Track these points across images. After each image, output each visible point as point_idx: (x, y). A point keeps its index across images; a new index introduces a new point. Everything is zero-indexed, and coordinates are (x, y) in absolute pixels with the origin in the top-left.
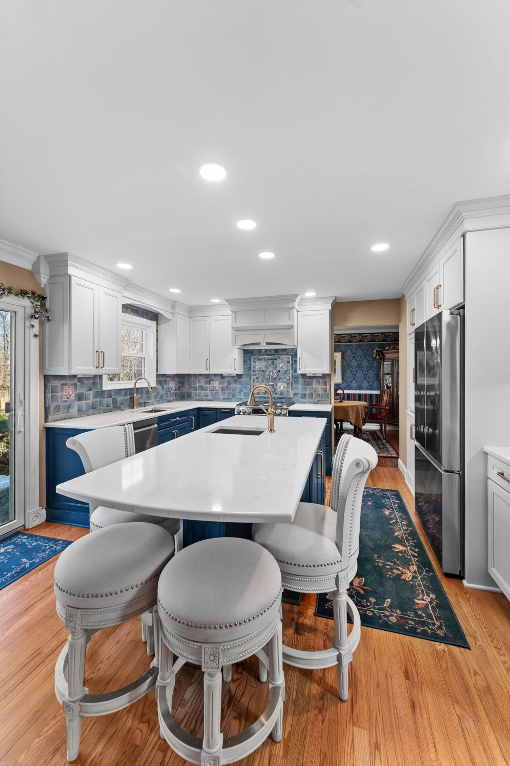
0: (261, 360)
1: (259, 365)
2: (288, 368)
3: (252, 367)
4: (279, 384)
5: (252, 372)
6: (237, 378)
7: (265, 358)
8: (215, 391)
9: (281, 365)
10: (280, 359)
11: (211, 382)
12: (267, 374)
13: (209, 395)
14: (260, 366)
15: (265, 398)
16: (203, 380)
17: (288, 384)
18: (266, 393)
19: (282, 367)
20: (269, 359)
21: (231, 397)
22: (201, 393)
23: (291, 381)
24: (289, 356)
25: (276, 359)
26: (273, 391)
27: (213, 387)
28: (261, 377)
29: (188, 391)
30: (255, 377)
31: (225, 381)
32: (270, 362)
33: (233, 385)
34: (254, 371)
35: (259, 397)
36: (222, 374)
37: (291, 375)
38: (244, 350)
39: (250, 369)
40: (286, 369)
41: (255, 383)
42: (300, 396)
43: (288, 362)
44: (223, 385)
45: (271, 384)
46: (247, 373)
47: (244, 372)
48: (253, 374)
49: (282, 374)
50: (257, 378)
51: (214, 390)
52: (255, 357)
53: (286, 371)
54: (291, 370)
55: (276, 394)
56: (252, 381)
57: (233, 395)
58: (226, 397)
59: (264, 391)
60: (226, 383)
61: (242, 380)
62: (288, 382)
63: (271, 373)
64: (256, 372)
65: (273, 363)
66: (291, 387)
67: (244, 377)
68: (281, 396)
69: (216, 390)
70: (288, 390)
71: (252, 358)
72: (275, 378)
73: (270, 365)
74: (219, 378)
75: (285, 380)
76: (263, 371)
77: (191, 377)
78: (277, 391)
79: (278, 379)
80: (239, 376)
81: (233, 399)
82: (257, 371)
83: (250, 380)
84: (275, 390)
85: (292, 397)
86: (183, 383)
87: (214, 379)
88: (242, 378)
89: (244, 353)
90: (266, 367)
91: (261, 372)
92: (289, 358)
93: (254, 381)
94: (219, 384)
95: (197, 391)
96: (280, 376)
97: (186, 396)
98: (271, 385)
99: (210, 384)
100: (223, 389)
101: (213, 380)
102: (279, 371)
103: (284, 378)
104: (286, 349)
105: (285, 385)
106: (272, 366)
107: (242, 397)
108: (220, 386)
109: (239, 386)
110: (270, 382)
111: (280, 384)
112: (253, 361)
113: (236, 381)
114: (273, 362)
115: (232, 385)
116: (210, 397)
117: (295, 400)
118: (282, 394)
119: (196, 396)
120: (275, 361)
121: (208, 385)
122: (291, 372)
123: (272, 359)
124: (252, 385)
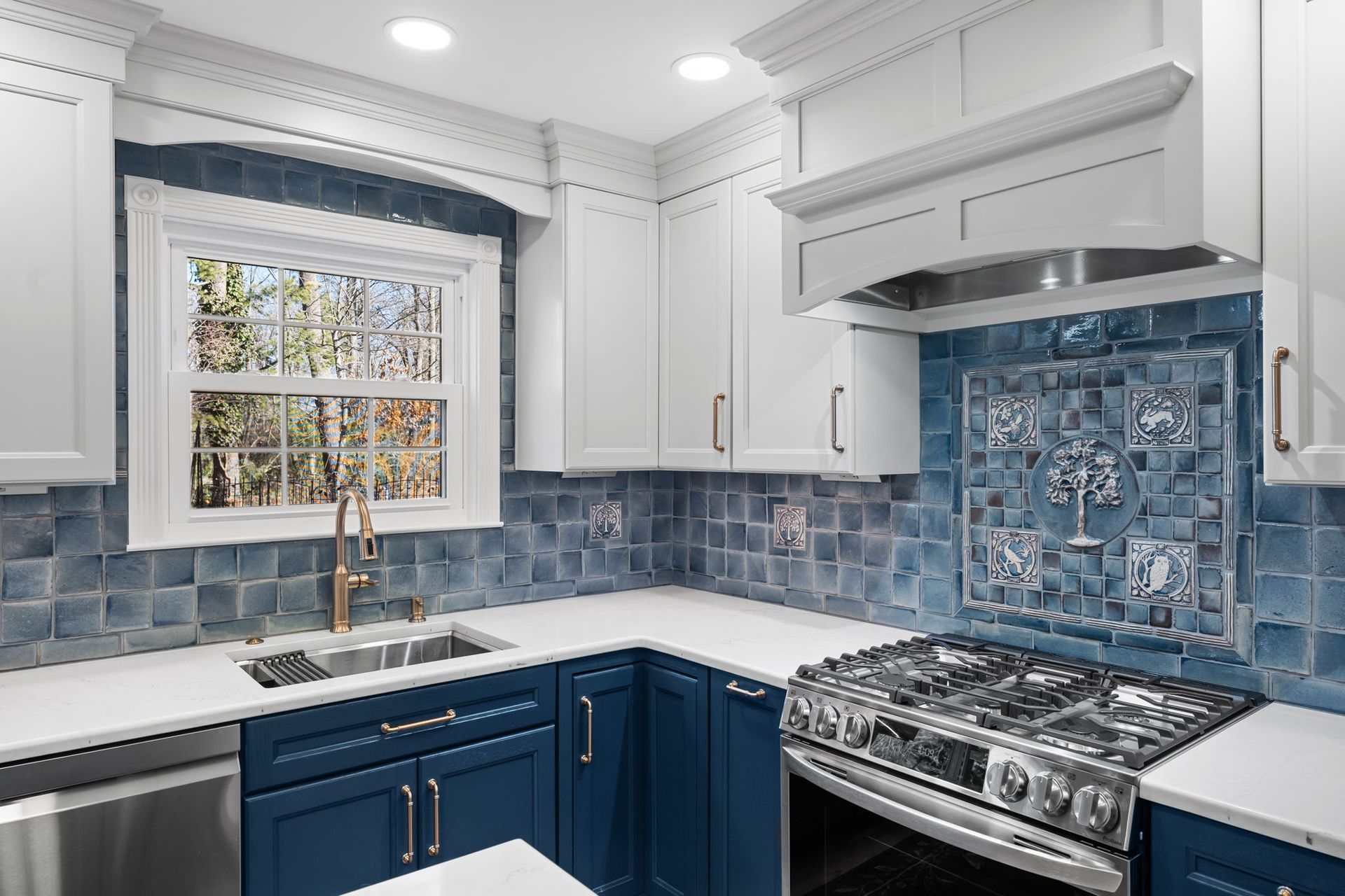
0: (1016, 388)
1: (1005, 423)
2: (1212, 439)
3: (966, 433)
4: (1140, 548)
5: (965, 461)
6: (885, 495)
7: (1040, 375)
8: (790, 558)
9: (1151, 420)
10: (1144, 376)
11: (777, 508)
12: (1054, 474)
13: (769, 576)
14: (1014, 426)
15: (1041, 626)
16: (747, 498)
17: (1208, 551)
18: (1048, 594)
19: (1160, 433)
20: (1067, 384)
21: (859, 596)
22: (739, 559)
23: (1229, 532)
24: (1218, 352)
25: (1116, 381)
26: (1098, 589)
27: (784, 534)
28: (1018, 495)
29: (694, 545)
30: (983, 494)
31: (831, 508)
32: (1076, 399)
33: (869, 534)
34: (978, 458)
35: (1006, 619)
36: (819, 476)
37: (1228, 487)
38: (923, 337)
39: (951, 445)
40: (1192, 446)
41: (982, 528)
42: (1310, 653)
43: (1212, 395)
44: (822, 530)
45: (1082, 540)
46: (936, 468)
47: (924, 460)
48: (970, 473)
49: (1161, 482)
50: (995, 501)
51: (785, 553)
52: (982, 373)
53: (1189, 464)
54: (1229, 451)
55: (1119, 610)
56: (965, 516)
57: (873, 587)
58: (837, 591)
59: (1038, 586)
60: (837, 515)
61: (911, 505)
62: (1210, 537)
63: (1083, 474)
64: (994, 465)
65: (1095, 406)
66: (1229, 575)
67: (924, 489)
68: (1154, 632)
69: (797, 554)
70: (1214, 594)
71: (966, 379)
72: (1107, 506)
73: (1075, 419)
74: (807, 493)
75: (1184, 525)
76: (1033, 458)
77: (703, 485)
78: (1127, 591)
79: (1133, 509)
80: (898, 485)
81: (872, 610)
82: (995, 454)
83: (958, 509)
84: (1109, 585)
85: (1241, 650)
86: (678, 508)
87: (786, 493)
88: (917, 499)
89: (923, 357)
90: (1051, 431)
91: (1020, 465)
92: (1220, 362)
93: (976, 515)
94: (809, 525)
95: (725, 550)
96: (1145, 493)
97: (688, 567)
98: (1086, 550)
99: (771, 521)
100: (825, 552)
101: (783, 501)
102: (1141, 460)
103: (1180, 507)
104: (1187, 309)
105: (1186, 556)
106: (1088, 424)
107: (915, 605)
108: (813, 530)
109: (899, 541)
110: (1072, 532)
111: (1147, 546)
112: (973, 399)
113: (882, 513)
114: (1099, 394)
115: (863, 533)
116: (770, 586)
117: (1266, 672)
118: (1160, 615)
119: (721, 572)
120: (1110, 395)
121: (766, 525)
122: (1230, 464)
123: (1091, 382)
124: (966, 543)
